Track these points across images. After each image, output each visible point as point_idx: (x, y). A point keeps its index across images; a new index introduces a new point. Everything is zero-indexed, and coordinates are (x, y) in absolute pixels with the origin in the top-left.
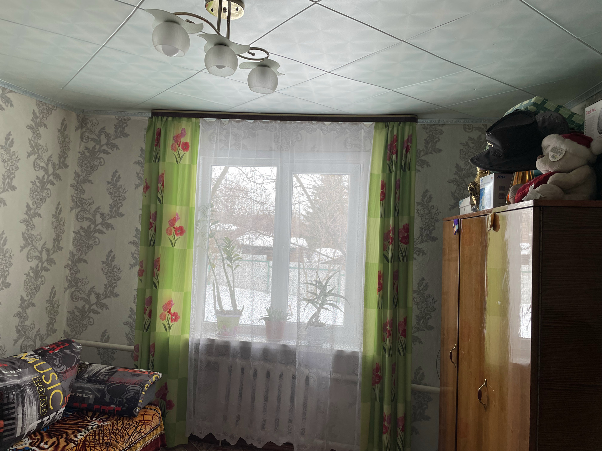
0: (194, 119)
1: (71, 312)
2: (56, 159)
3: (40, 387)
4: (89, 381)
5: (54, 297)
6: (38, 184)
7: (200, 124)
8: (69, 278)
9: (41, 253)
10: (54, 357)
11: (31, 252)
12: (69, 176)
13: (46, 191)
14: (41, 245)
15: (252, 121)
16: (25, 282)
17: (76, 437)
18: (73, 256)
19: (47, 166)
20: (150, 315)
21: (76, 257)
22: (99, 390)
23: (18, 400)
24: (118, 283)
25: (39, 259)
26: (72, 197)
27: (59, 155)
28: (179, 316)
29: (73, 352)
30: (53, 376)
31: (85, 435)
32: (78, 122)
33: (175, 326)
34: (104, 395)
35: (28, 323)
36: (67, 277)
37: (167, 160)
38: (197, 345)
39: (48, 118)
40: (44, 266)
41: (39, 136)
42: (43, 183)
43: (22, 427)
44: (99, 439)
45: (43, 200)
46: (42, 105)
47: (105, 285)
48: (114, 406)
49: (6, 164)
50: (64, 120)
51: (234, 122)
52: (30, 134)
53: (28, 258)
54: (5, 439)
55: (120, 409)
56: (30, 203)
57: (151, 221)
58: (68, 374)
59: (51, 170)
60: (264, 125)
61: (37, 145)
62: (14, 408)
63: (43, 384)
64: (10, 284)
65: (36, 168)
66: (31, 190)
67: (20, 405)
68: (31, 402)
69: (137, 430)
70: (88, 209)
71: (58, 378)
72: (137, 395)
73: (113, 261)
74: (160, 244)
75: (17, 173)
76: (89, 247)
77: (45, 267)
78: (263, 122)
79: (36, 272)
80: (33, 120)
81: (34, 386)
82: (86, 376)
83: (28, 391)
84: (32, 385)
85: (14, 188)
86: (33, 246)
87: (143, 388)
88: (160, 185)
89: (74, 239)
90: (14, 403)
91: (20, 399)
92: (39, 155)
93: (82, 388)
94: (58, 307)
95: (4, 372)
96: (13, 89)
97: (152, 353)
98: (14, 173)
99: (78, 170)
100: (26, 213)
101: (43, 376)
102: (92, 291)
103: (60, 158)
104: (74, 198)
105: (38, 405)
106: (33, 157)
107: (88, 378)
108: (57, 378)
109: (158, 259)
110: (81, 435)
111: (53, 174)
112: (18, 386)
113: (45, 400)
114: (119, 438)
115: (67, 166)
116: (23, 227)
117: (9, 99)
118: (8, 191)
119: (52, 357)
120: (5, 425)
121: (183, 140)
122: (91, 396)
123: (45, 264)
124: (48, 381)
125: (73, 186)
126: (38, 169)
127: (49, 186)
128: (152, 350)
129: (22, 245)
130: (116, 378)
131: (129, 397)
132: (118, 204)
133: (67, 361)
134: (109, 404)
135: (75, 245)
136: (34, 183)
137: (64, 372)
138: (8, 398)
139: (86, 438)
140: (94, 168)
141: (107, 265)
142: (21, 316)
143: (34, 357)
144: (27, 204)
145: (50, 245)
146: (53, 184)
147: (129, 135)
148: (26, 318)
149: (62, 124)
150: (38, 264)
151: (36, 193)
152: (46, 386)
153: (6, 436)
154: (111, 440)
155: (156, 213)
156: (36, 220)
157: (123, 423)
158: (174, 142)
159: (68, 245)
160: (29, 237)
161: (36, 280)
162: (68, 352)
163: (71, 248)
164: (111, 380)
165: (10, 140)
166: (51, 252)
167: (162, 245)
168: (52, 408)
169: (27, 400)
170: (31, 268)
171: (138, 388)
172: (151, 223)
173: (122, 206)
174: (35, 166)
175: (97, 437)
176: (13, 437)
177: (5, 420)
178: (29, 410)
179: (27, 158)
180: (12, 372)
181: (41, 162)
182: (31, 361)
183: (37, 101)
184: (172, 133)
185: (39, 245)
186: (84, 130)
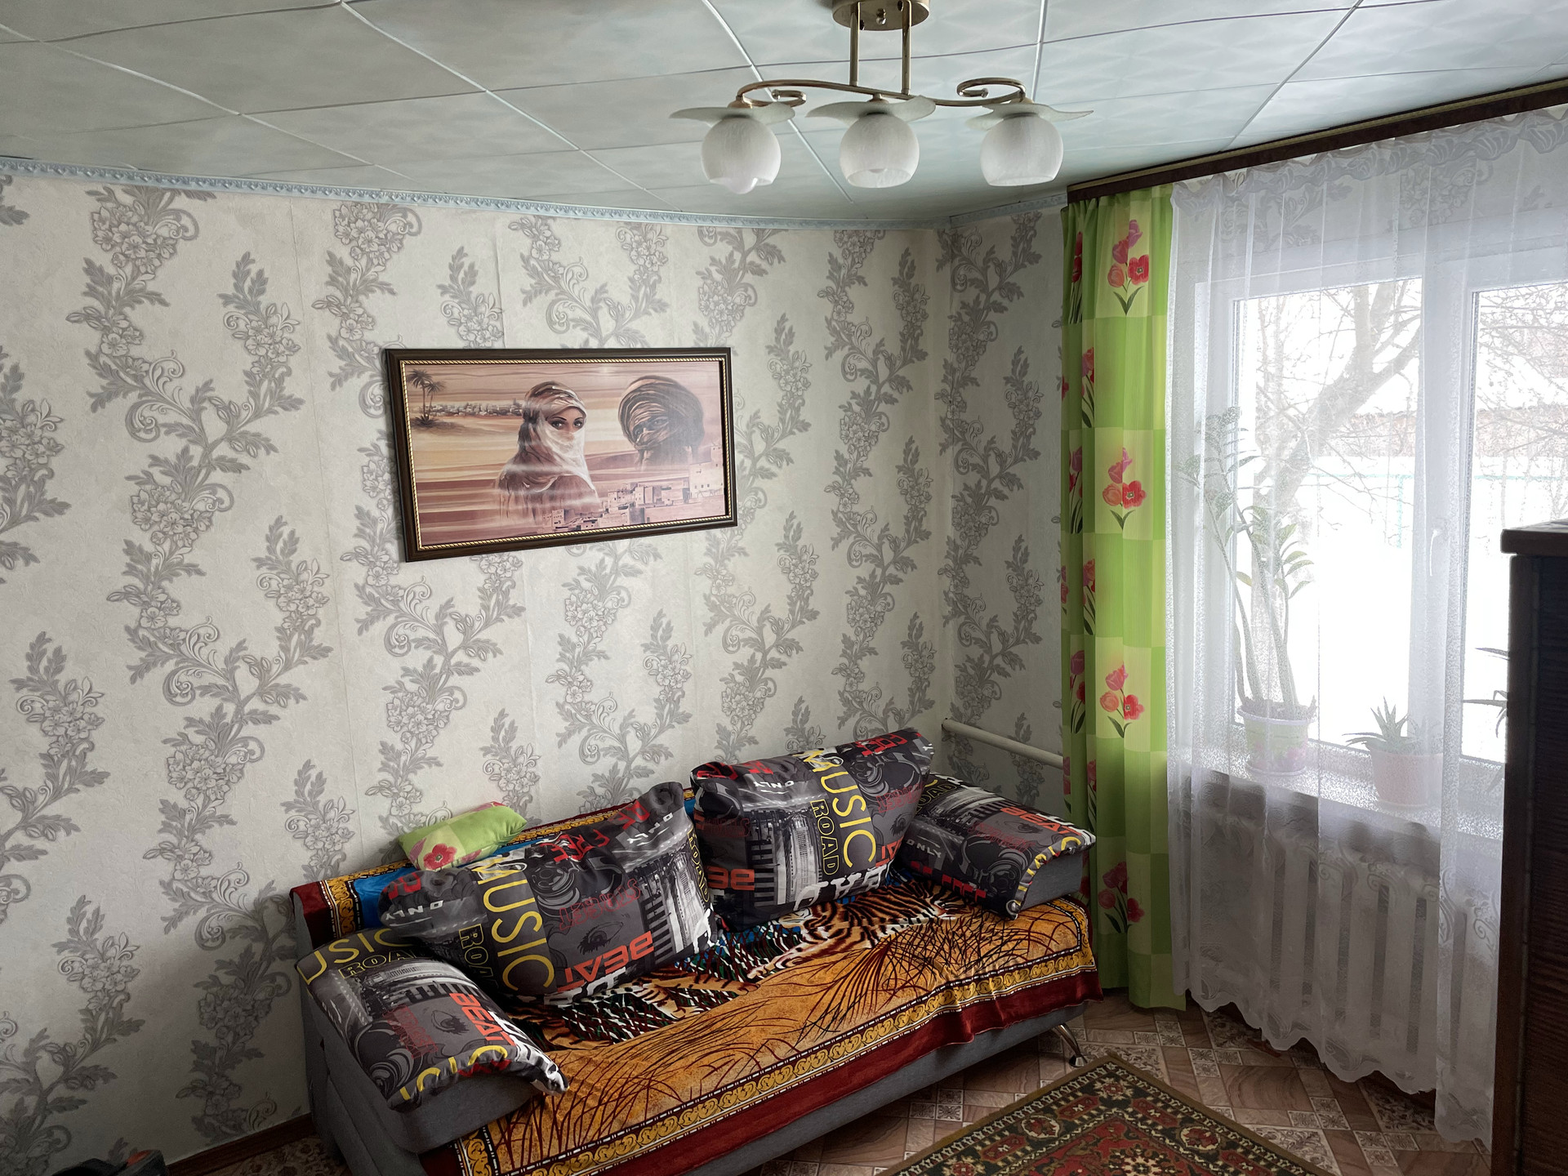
0: (1156, 191)
1: (962, 668)
2: (893, 347)
3: (824, 821)
4: (942, 822)
5: (919, 636)
6: (856, 408)
7: (1173, 201)
8: (951, 595)
9: (879, 548)
10: (869, 765)
11: (857, 547)
12: (930, 375)
13: (876, 419)
14: (878, 532)
15: (1307, 159)
16: (849, 607)
17: (883, 930)
18: (956, 548)
19: (875, 366)
20: (1082, 694)
21: (960, 551)
22: (953, 845)
23: (777, 839)
24: (1038, 610)
25: (877, 560)
26: (943, 420)
27: (902, 334)
28: (1141, 706)
29: (912, 758)
30: (857, 802)
31: (900, 930)
32: (943, 248)
33: (1133, 726)
34: (959, 859)
35: (864, 686)
36: (946, 594)
37: (1098, 315)
38: (1188, 782)
39: (865, 262)
40: (887, 573)
41: (849, 307)
42: (866, 402)
43: (788, 889)
44: (918, 946)
45: (872, 438)
46: (850, 237)
47: (1015, 614)
48: (974, 886)
49: (782, 381)
50: (907, 253)
51: (1261, 174)
52: (827, 307)
53: (850, 560)
54: (758, 904)
55: (983, 894)
56: (844, 450)
57: (1072, 472)
58: (891, 802)
59: (883, 372)
60: (1345, 162)
61: (847, 327)
62: (770, 852)
63: (832, 814)
64: (817, 613)
65: (848, 376)
66: (842, 423)
67: (782, 848)
68: (803, 847)
69: (1005, 948)
70: (974, 445)
71: (868, 807)
72: (1017, 872)
73: (1026, 561)
74: (1092, 528)
75: (808, 395)
76: (981, 530)
77: (890, 575)
78: (1340, 153)
79: (872, 587)
80: (831, 277)
81: (812, 817)
82: (940, 810)
83: (798, 824)
84: (808, 815)
85: (805, 426)
86: (859, 535)
87: (1030, 860)
88: (1085, 381)
89: (955, 511)
90: (770, 843)
91: (781, 838)
92: (853, 347)
93: (927, 834)
94: (931, 656)
95: (757, 784)
96: (776, 226)
97: (1092, 784)
98: (801, 397)
99: (951, 357)
100: (837, 472)
101: (836, 800)
102: (992, 627)
103: (904, 341)
104: (948, 422)
105: (818, 851)
106: (839, 355)
107: (941, 815)
108: (864, 807)
109: (1090, 563)
110: (893, 929)
111: (890, 380)
112: (780, 813)
113: (834, 847)
114: (956, 953)
115: (922, 356)
116: (833, 500)
117: (775, 247)
118: (794, 433)
119: (865, 763)
120: (757, 880)
121: (1134, 253)
122: (939, 854)
123: (891, 570)
124: (843, 810)
125: (941, 396)
126: (852, 378)
127: (883, 407)
128: (1090, 775)
129: (836, 536)
130: (989, 828)
131: (1001, 873)
132: (1027, 429)
133: (893, 775)
134: (967, 878)
135: (957, 525)
136: (847, 408)
137: (883, 798)
138: (759, 832)
139: (897, 938)
140: (979, 347)
141: (1014, 570)
142: (849, 672)
143: (832, 761)
144: (837, 452)
145: (897, 530)
146: (891, 400)
147: (1039, 256)
148: (860, 677)
149: (902, 264)
150: (874, 571)
151: (855, 427)
152: (838, 820)
153: (760, 899)
154: (938, 953)
155: (1080, 450)
156: (860, 484)
157: (981, 926)
158: (1115, 262)
159: (942, 522)
160: (849, 519)
161: (873, 602)
162: (899, 757)
163: (950, 531)
164: (977, 828)
165: (786, 330)
166: (903, 545)
167: (1098, 530)
168: (850, 864)
169: (795, 842)
170: (860, 580)
171: (1020, 858)
172: (1071, 477)
173: (1034, 432)
174: (847, 372)
175: (917, 940)
176: (771, 903)
177: (757, 871)
178: (799, 861)
179: (827, 358)
180: (774, 785)
181: (859, 360)
182: (820, 766)
183: (836, 232)
184: (1111, 236)
185: (873, 532)
186: (956, 262)
